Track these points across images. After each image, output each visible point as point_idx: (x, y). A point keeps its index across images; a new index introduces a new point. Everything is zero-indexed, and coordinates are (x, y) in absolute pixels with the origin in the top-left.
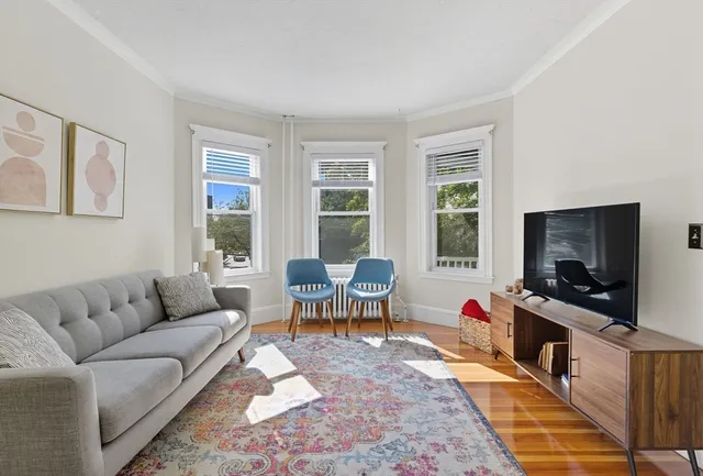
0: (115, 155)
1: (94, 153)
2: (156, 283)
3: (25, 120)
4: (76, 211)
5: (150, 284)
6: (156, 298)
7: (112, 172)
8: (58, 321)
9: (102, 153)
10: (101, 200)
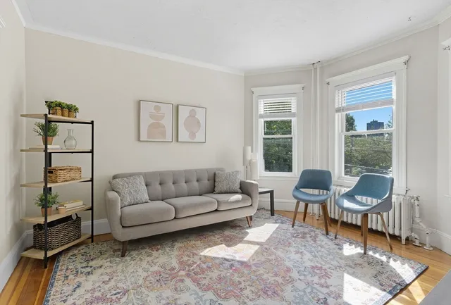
0: (200, 114)
1: (188, 115)
2: (215, 174)
3: (157, 108)
4: (179, 140)
5: (212, 174)
6: (212, 182)
7: (199, 122)
8: (158, 183)
9: (192, 115)
10: (193, 135)
